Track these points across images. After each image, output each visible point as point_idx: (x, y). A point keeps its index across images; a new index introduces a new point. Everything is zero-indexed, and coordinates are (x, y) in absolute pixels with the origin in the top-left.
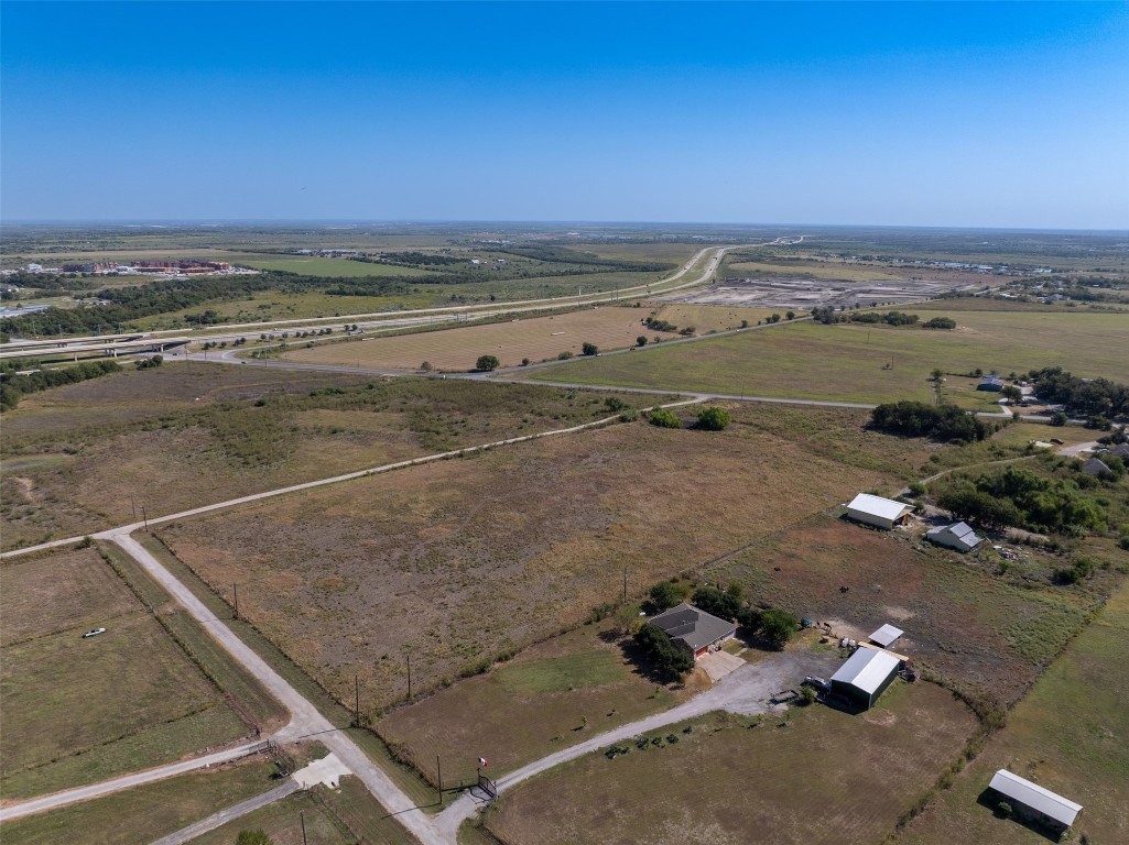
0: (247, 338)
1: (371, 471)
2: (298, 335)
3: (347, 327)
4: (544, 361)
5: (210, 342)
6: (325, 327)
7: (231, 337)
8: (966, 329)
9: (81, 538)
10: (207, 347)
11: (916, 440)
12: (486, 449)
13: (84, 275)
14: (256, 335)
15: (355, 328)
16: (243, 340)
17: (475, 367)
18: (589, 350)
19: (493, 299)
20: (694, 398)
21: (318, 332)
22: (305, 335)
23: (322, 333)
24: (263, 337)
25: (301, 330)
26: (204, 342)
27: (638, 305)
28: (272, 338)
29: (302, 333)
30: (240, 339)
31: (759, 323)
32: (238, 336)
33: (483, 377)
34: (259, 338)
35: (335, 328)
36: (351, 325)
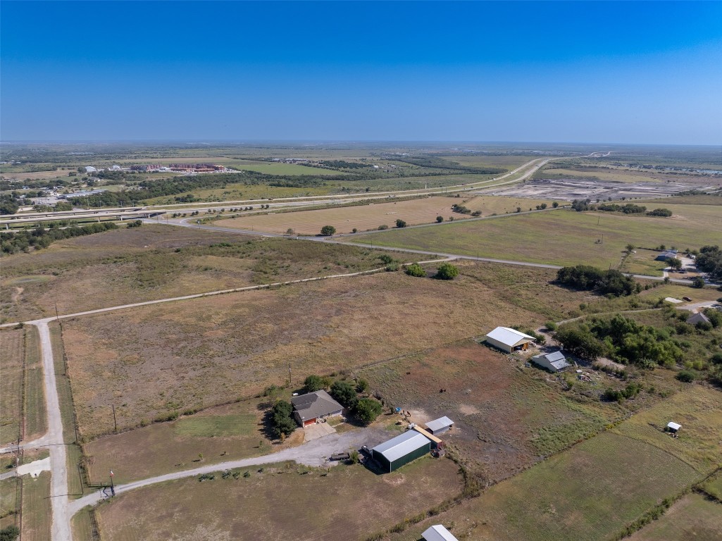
0: (199, 211)
1: (206, 294)
2: (231, 210)
3: (263, 207)
4: (368, 230)
5: (177, 213)
6: (248, 206)
7: (190, 211)
8: (679, 217)
9: (18, 323)
10: (175, 216)
11: (582, 293)
12: (287, 284)
13: (140, 173)
14: (205, 210)
15: (268, 206)
16: (197, 213)
17: (320, 233)
18: (400, 224)
19: (367, 190)
20: (447, 257)
21: (244, 208)
22: (236, 210)
23: (246, 209)
24: (210, 211)
25: (234, 207)
26: (173, 213)
27: (458, 196)
28: (214, 211)
29: (234, 209)
30: (195, 212)
31: (531, 209)
32: (194, 210)
33: (322, 239)
34: (207, 211)
35: (254, 206)
36: (265, 205)
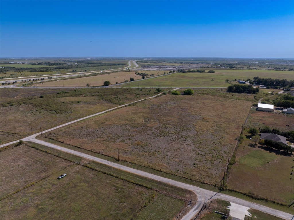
0: (17, 81)
1: (108, 111)
3: (49, 78)
4: (121, 83)
5: (4, 83)
6: (42, 78)
7: (12, 81)
8: (217, 73)
9: (18, 141)
10: (3, 84)
12: (136, 103)
15: (51, 78)
16: (16, 82)
17: (103, 85)
18: (132, 80)
19: (86, 71)
20: (175, 89)
21: (40, 79)
22: (36, 80)
24: (22, 81)
26: (3, 83)
27: (130, 71)
28: (25, 81)
30: (15, 81)
31: (168, 73)
32: (14, 81)
33: (105, 87)
34: (21, 81)
35: (45, 78)
36: (50, 77)
